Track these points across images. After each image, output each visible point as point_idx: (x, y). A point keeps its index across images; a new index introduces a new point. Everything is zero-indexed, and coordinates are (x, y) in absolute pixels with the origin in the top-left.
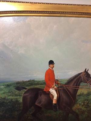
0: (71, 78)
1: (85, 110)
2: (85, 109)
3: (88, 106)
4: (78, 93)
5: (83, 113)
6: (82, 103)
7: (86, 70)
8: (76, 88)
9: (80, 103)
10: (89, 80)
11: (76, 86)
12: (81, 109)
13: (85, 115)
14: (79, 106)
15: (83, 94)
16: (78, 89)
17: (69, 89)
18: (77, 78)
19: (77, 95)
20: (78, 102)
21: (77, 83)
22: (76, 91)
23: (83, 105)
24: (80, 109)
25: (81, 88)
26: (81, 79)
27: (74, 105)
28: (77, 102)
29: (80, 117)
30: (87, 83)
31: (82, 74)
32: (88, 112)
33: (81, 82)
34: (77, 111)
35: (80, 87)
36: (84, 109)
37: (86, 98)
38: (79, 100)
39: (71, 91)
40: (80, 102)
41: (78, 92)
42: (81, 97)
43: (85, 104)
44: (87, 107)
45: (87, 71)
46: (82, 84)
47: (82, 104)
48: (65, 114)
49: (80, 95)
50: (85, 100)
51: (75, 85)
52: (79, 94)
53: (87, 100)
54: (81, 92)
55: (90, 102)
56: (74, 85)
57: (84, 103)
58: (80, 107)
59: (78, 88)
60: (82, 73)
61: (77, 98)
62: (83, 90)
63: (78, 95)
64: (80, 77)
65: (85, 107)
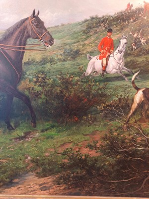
0: (8, 30)
1: (40, 91)
2: (40, 88)
3: (45, 83)
4: (25, 59)
5: (37, 96)
6: (33, 78)
7: (34, 12)
8: (20, 48)
9: (31, 77)
10: (42, 33)
11: (20, 44)
12: (33, 89)
13: (40, 100)
14: (28, 83)
15: (34, 60)
16: (24, 52)
17: (7, 51)
18: (19, 29)
19: (23, 62)
20: (26, 76)
21: (21, 39)
22: (20, 55)
23: (35, 82)
24: (31, 88)
25: (30, 50)
26: (27, 32)
27: (19, 81)
28: (24, 75)
29: (33, 103)
30: (39, 38)
31: (27, 22)
32: (46, 95)
33: (29, 37)
34: (27, 93)
35: (27, 47)
36: (37, 88)
37: (40, 68)
38: (28, 73)
39: (12, 55)
40: (29, 77)
41: (24, 57)
42: (31, 66)
43: (40, 79)
44: (43, 86)
45: (36, 14)
46: (30, 41)
47: (35, 79)
48: (6, 97)
49: (28, 63)
50: (39, 72)
51: (18, 42)
52: (26, 61)
53: (43, 73)
54: (31, 58)
55: (48, 75)
56: (15, 44)
57: (37, 78)
58: (32, 85)
59: (24, 49)
60: (27, 19)
61: (24, 68)
62: (33, 53)
63: (25, 63)
64: (26, 28)
65: (40, 86)
